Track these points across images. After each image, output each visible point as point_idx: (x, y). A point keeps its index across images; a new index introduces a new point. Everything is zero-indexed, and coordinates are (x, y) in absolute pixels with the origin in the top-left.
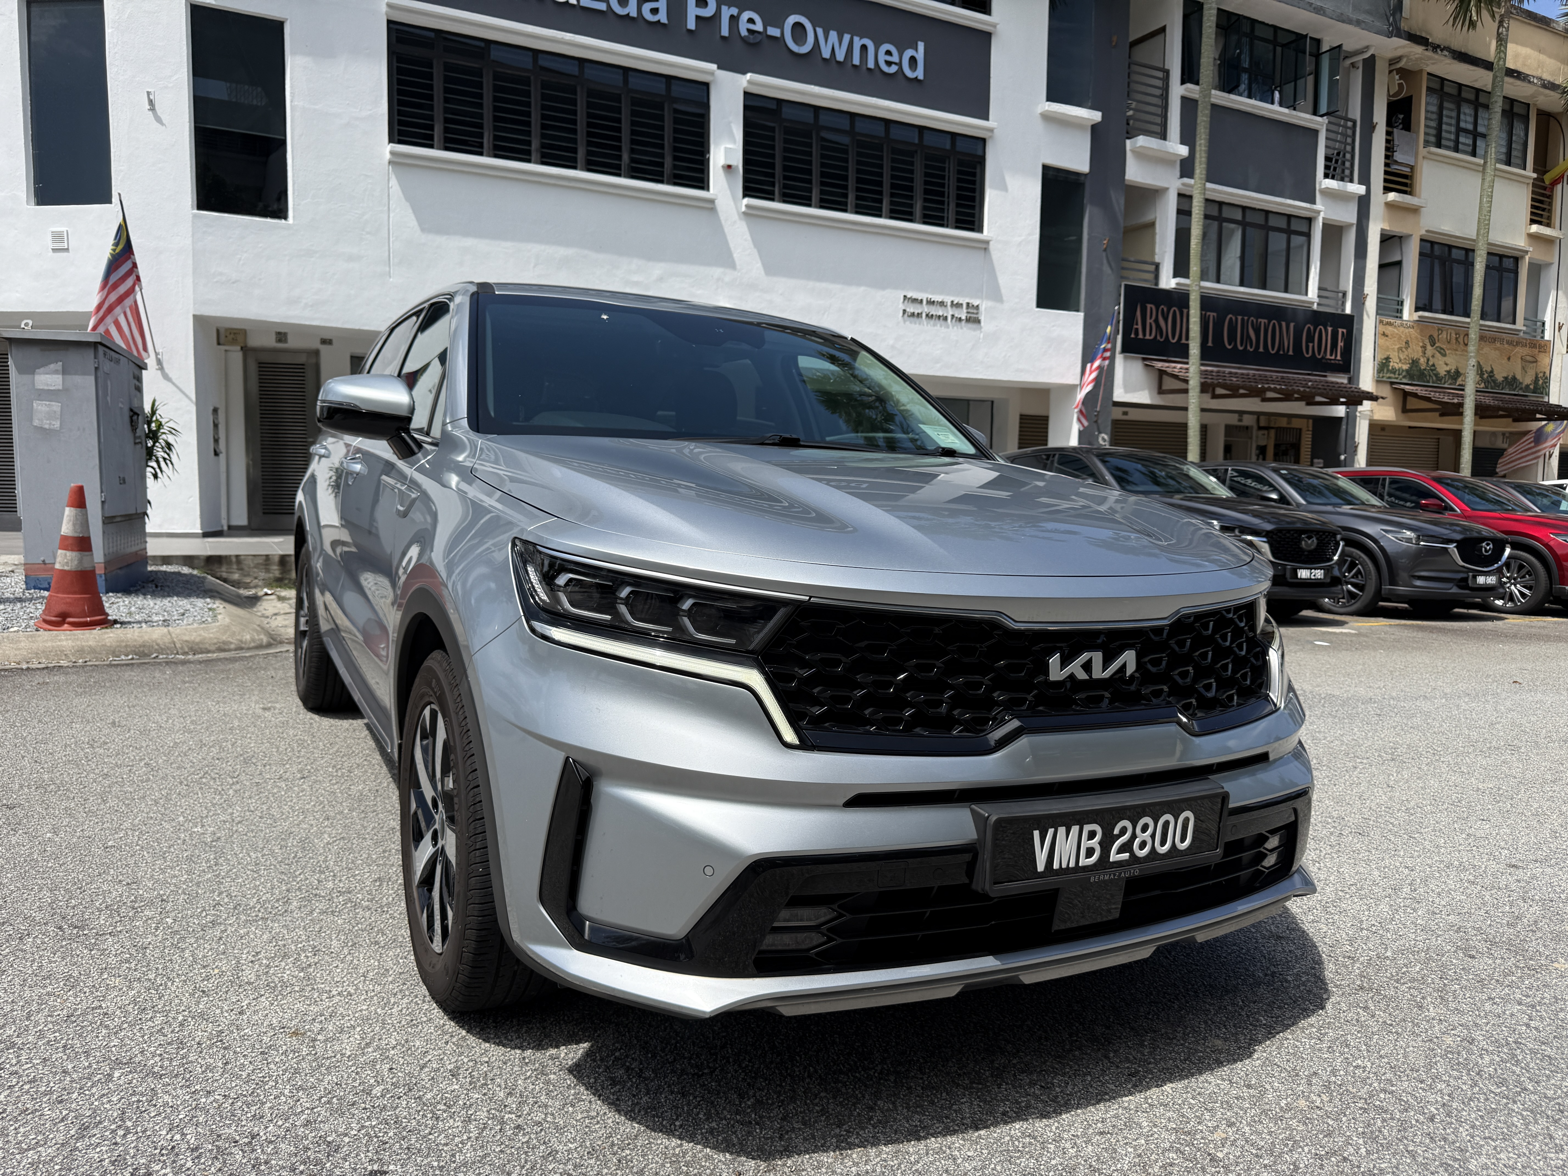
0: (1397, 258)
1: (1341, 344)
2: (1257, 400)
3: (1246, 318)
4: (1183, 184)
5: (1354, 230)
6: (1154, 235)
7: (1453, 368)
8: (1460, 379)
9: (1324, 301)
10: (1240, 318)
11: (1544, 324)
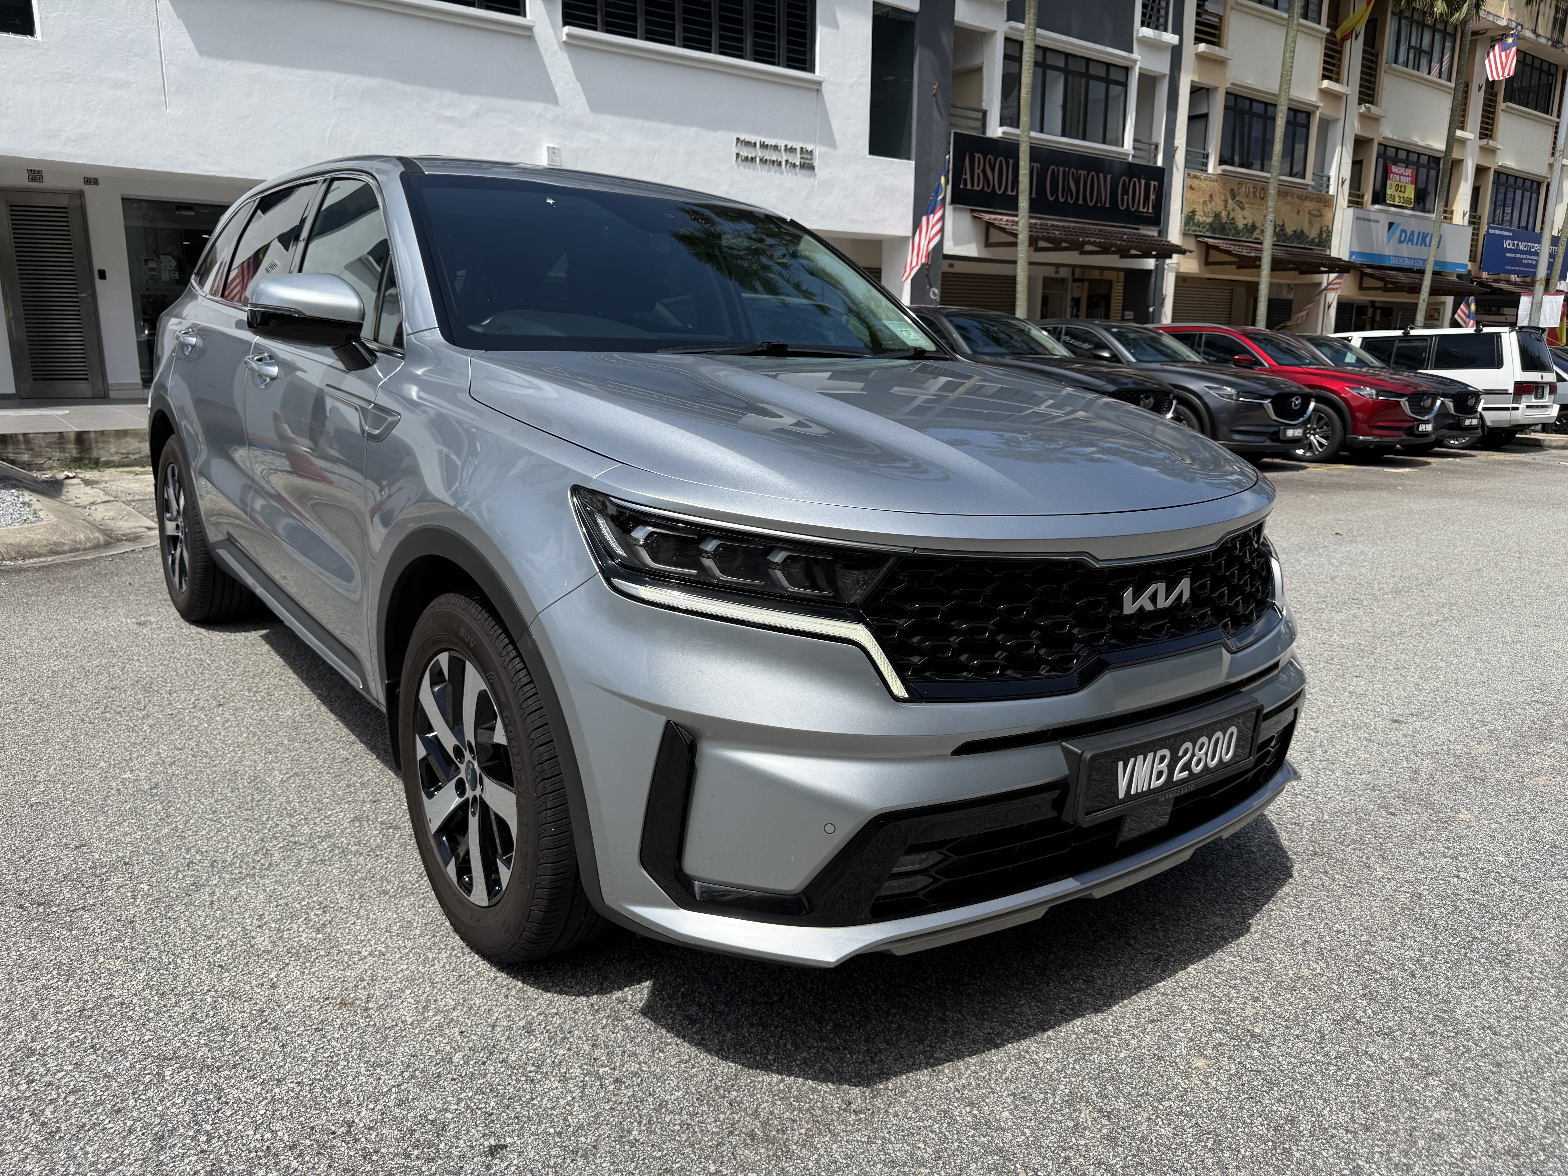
0: (1204, 111)
1: (1152, 197)
2: (1076, 253)
3: (1067, 169)
4: (1010, 28)
5: (1166, 81)
6: (981, 79)
7: (1250, 221)
8: (1256, 233)
9: (1139, 153)
10: (1061, 169)
11: (1329, 179)
